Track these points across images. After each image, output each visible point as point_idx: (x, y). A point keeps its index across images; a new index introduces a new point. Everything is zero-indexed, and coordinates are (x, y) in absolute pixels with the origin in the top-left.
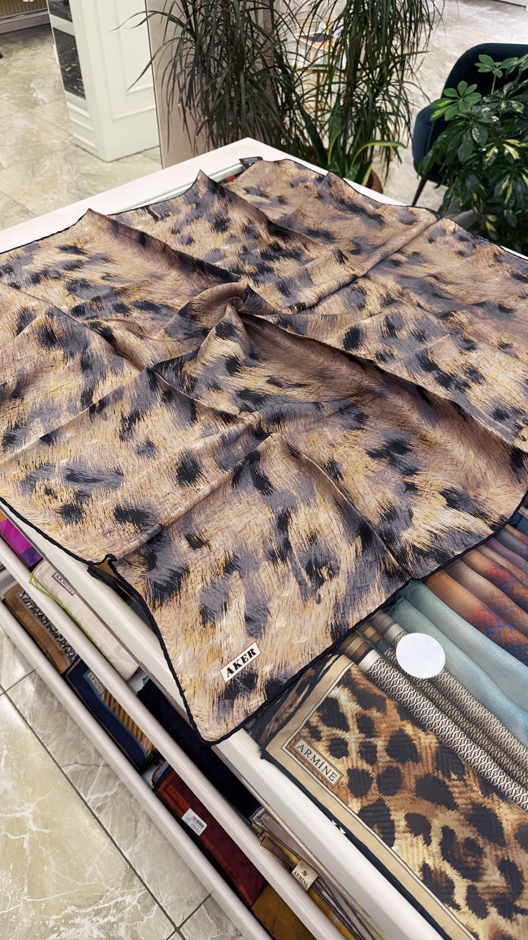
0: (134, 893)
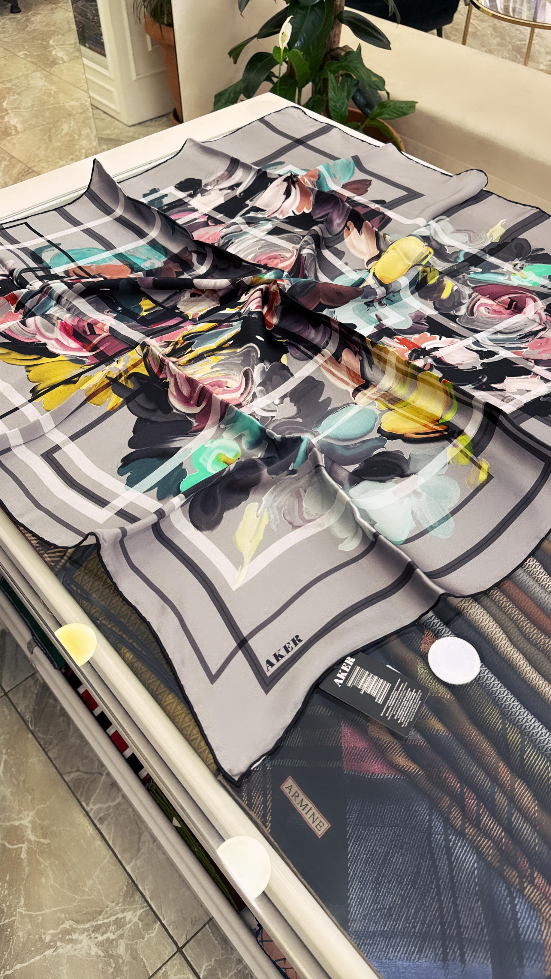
0: (135, 910)
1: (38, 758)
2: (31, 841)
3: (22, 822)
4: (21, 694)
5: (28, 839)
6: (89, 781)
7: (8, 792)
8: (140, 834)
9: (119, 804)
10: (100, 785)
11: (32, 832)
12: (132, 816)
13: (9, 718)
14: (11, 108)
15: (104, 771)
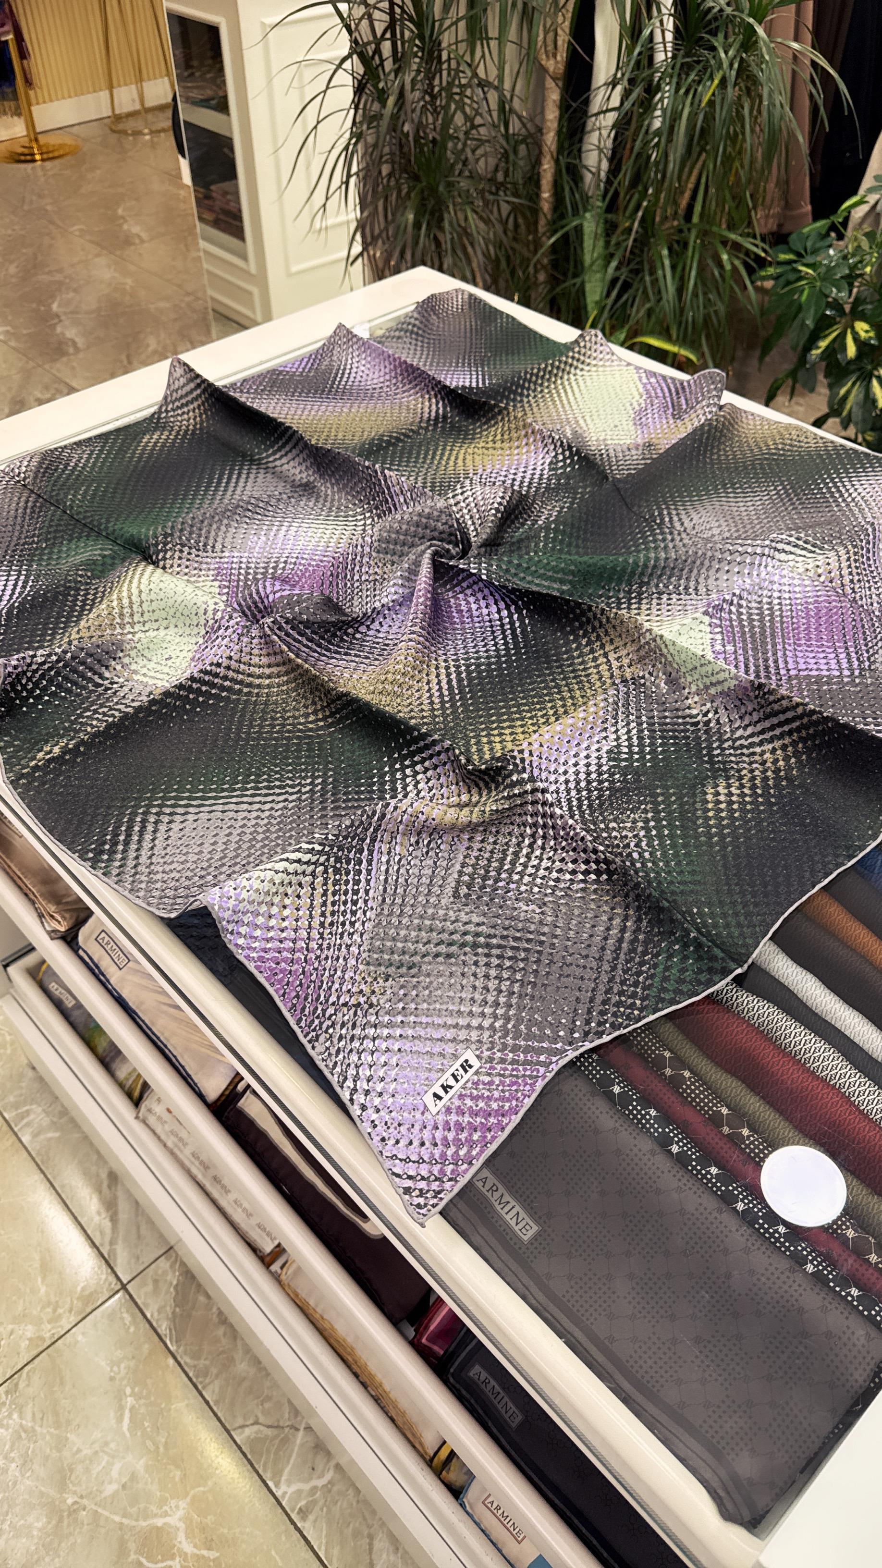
1: (186, 1402)
2: (186, 1554)
3: (168, 1520)
4: (150, 1287)
5: (179, 1549)
6: (277, 1441)
7: (140, 1466)
8: (371, 1537)
9: (329, 1482)
10: (296, 1449)
11: (187, 1538)
12: (355, 1504)
13: (132, 1329)
14: (65, 313)
15: (301, 1422)
